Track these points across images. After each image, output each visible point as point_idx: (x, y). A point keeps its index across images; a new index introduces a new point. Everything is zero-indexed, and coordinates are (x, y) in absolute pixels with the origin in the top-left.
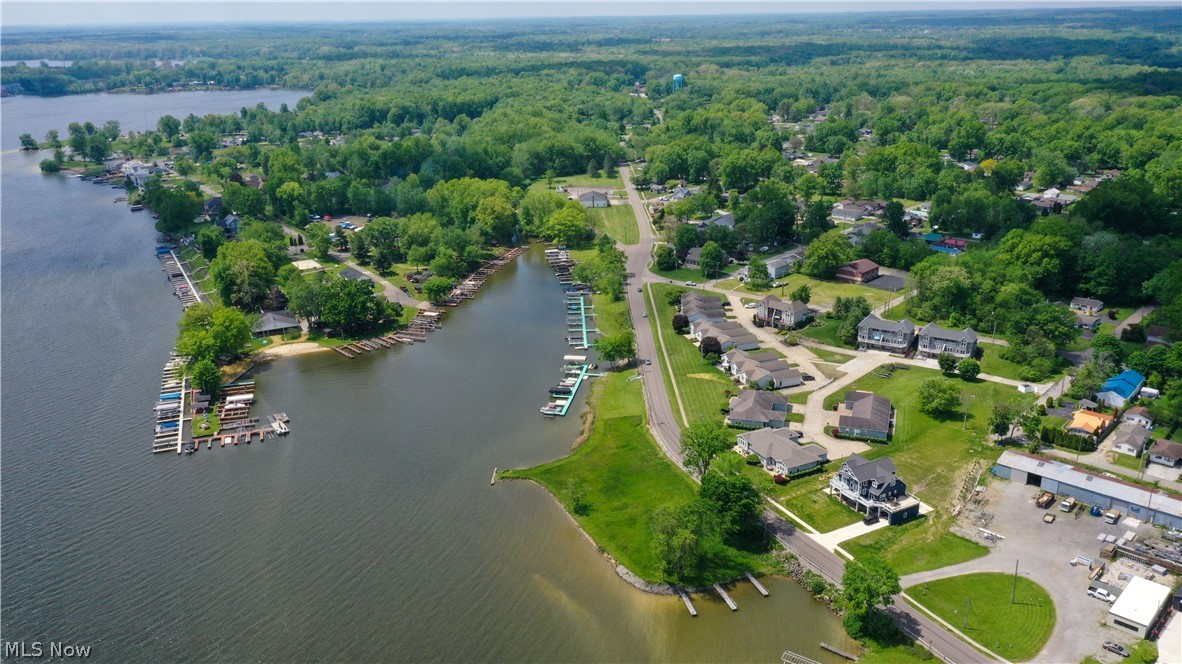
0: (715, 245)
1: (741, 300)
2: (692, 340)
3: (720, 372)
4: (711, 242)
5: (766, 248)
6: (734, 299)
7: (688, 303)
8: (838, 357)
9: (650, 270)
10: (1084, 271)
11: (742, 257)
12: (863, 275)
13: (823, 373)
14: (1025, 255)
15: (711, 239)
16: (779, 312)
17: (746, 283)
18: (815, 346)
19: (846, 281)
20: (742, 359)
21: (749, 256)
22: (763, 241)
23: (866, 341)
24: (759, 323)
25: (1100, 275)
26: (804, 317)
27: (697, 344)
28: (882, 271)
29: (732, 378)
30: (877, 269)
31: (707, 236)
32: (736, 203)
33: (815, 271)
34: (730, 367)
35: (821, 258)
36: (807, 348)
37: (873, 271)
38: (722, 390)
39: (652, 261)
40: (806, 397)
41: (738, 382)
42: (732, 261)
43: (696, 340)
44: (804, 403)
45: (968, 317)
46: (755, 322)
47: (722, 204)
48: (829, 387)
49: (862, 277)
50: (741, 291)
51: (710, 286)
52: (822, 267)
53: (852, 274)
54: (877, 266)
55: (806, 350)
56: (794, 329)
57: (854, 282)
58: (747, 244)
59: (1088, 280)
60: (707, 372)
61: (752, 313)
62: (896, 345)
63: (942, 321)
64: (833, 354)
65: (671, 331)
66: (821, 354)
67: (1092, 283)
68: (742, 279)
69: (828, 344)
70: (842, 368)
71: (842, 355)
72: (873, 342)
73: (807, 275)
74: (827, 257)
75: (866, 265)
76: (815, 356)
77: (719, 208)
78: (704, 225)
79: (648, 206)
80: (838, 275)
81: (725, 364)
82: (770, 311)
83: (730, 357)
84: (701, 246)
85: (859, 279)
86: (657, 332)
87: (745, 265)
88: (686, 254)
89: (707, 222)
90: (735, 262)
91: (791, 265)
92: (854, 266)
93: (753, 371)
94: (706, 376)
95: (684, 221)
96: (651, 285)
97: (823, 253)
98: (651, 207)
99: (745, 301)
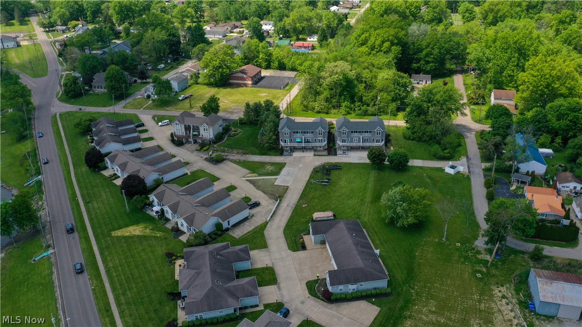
0: (117, 68)
1: (153, 118)
2: (111, 176)
3: (151, 219)
4: (113, 66)
5: (163, 66)
6: (146, 118)
7: (100, 131)
8: (270, 168)
9: (58, 99)
10: (415, 54)
11: (143, 76)
12: (252, 78)
13: (263, 192)
14: (379, 45)
15: (113, 64)
16: (197, 129)
17: (154, 101)
18: (243, 158)
19: (239, 85)
20: (175, 199)
21: (150, 74)
22: (159, 60)
23: (289, 144)
24: (177, 142)
25: (427, 55)
26: (221, 128)
27: (118, 182)
28: (264, 73)
29: (169, 226)
30: (260, 72)
31: (109, 62)
32: (128, 33)
33: (212, 80)
34: (162, 210)
35: (217, 68)
36: (235, 162)
37: (257, 74)
38: (161, 250)
39: (60, 90)
40: (263, 235)
41: (177, 231)
42: (135, 81)
43: (116, 176)
44: (264, 245)
45: (357, 104)
46: (173, 141)
47: (117, 35)
48: (280, 212)
49: (252, 80)
50: (150, 109)
51: (119, 108)
52: (218, 76)
53: (243, 79)
54: (259, 69)
55: (235, 165)
56: (215, 143)
57: (246, 85)
58: (146, 64)
59: (418, 60)
60: (137, 223)
61: (168, 131)
62: (318, 144)
63: (335, 111)
64: (263, 164)
65: (85, 168)
66: (253, 168)
67: (422, 62)
68: (149, 97)
69: (254, 154)
70: (280, 180)
71: (272, 164)
72: (296, 145)
73: (205, 84)
74: (220, 67)
75: (251, 69)
76: (247, 171)
77: (116, 39)
78: (104, 53)
79: (54, 43)
80: (231, 81)
81: (156, 208)
82: (187, 128)
83: (160, 198)
84: (104, 71)
85: (250, 82)
86: (69, 173)
87: (148, 83)
88: (91, 80)
89: (106, 50)
90: (139, 81)
91: (189, 77)
92: (243, 72)
93: (193, 215)
94: (135, 230)
95: (87, 51)
96: (60, 114)
97: (217, 63)
98: (57, 44)
99: (158, 119)
